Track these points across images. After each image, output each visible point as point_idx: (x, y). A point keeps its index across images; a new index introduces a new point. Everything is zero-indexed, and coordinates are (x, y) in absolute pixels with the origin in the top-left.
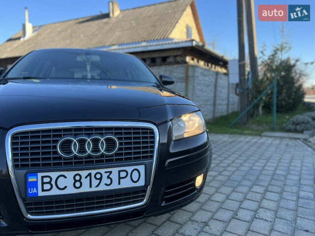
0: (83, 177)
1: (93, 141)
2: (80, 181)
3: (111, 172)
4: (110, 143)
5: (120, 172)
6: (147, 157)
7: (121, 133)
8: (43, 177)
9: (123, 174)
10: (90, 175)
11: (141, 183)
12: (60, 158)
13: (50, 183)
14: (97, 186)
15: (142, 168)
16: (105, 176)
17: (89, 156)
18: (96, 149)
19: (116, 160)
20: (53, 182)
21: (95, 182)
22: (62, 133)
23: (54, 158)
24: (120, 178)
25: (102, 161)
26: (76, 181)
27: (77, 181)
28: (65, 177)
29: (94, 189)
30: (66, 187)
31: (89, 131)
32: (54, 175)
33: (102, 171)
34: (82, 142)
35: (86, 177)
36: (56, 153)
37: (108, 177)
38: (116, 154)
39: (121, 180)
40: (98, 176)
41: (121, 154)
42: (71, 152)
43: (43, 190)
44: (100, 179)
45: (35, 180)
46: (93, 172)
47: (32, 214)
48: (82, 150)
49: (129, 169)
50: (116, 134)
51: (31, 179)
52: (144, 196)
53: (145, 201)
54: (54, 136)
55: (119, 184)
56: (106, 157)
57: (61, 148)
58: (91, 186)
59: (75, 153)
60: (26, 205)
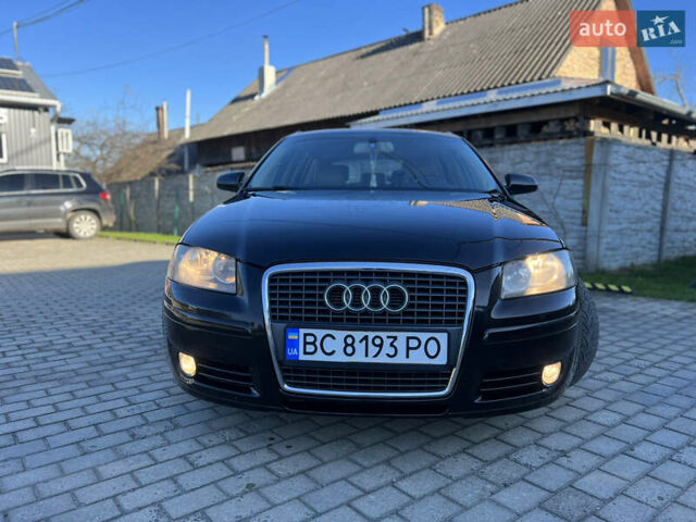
0: (357, 340)
1: (372, 290)
2: (352, 345)
3: (395, 338)
4: (396, 296)
5: (408, 338)
6: (453, 322)
7: (413, 282)
8: (305, 335)
9: (413, 343)
10: (366, 338)
11: (442, 360)
12: (327, 311)
13: (313, 343)
14: (375, 356)
15: (443, 338)
16: (387, 342)
17: (366, 312)
18: (375, 303)
19: (405, 321)
20: (318, 343)
21: (373, 350)
22: (332, 277)
23: (320, 311)
24: (408, 348)
25: (384, 321)
26: (347, 345)
27: (349, 345)
28: (334, 338)
29: (370, 360)
30: (333, 352)
31: (367, 275)
32: (320, 333)
33: (383, 335)
34: (357, 291)
35: (361, 341)
36: (323, 304)
37: (392, 345)
38: (405, 313)
39: (411, 352)
40: (378, 342)
41: (412, 314)
42: (343, 305)
43: (305, 353)
44: (381, 346)
45: (296, 337)
46: (371, 335)
47: (290, 384)
48: (357, 302)
49: (424, 336)
50: (406, 282)
51: (292, 336)
52: (446, 383)
53: (447, 390)
54: (321, 280)
55: (408, 357)
56: (390, 315)
57: (329, 298)
58: (367, 355)
59: (347, 305)
60: (283, 371)
